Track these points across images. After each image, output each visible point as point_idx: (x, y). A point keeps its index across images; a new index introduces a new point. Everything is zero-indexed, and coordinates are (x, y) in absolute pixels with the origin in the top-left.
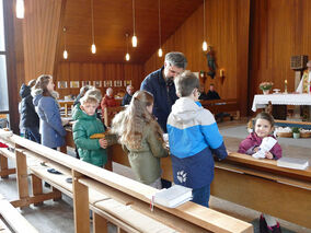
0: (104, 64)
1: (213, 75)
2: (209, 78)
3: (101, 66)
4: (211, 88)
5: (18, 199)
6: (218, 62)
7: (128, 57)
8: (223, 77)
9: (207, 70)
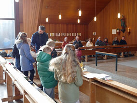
0: (67, 24)
1: (124, 31)
2: (122, 32)
3: (65, 25)
4: (123, 38)
5: (7, 97)
6: (127, 24)
7: (79, 21)
8: (130, 32)
9: (121, 28)
